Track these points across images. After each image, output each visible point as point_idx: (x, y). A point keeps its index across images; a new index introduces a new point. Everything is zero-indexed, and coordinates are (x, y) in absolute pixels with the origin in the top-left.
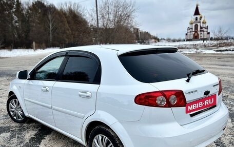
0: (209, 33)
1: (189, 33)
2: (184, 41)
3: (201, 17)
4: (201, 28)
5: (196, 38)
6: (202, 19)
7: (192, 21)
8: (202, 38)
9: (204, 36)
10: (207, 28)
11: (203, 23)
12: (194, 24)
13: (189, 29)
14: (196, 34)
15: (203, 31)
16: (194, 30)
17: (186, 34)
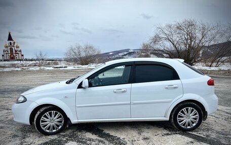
0: (23, 55)
1: (5, 55)
2: (2, 61)
3: (14, 43)
4: (16, 51)
5: (12, 58)
6: (16, 45)
7: (6, 45)
8: (18, 58)
9: (19, 57)
10: (20, 51)
11: (17, 47)
12: (9, 48)
13: (4, 51)
14: (12, 56)
15: (18, 54)
16: (9, 52)
17: (3, 56)
